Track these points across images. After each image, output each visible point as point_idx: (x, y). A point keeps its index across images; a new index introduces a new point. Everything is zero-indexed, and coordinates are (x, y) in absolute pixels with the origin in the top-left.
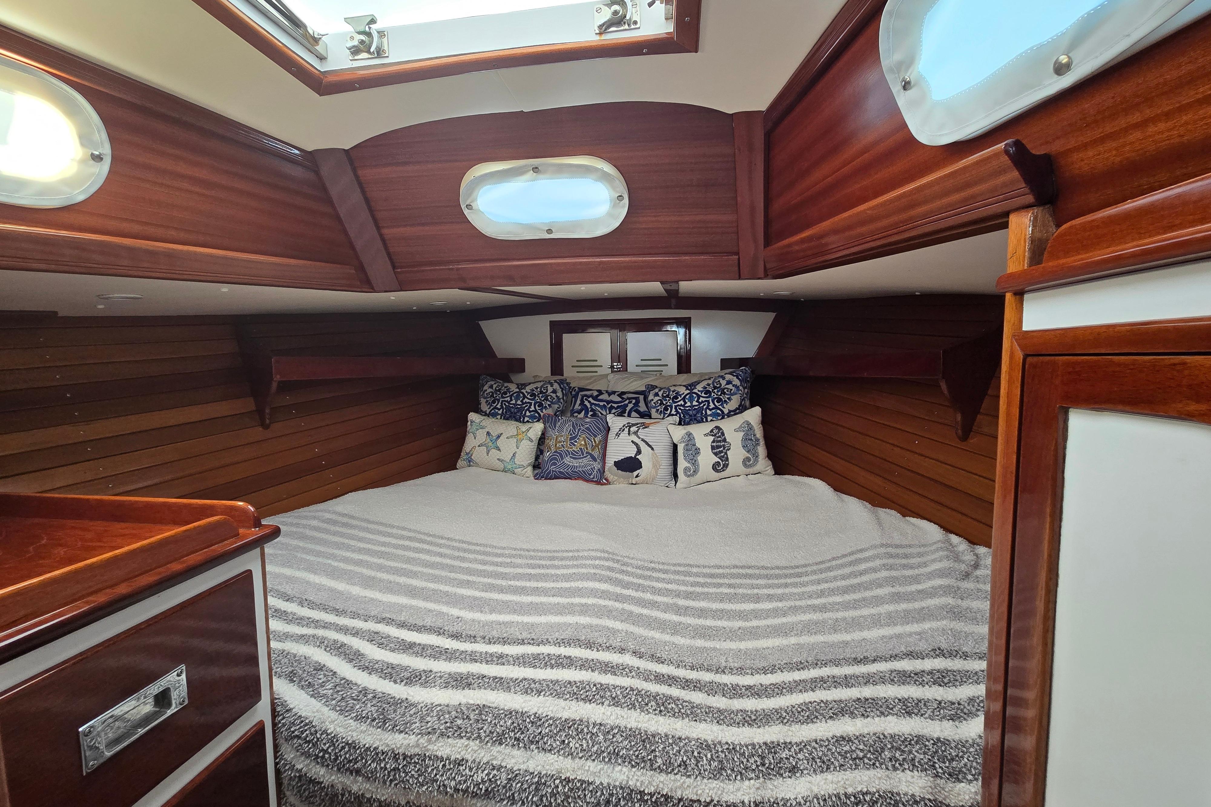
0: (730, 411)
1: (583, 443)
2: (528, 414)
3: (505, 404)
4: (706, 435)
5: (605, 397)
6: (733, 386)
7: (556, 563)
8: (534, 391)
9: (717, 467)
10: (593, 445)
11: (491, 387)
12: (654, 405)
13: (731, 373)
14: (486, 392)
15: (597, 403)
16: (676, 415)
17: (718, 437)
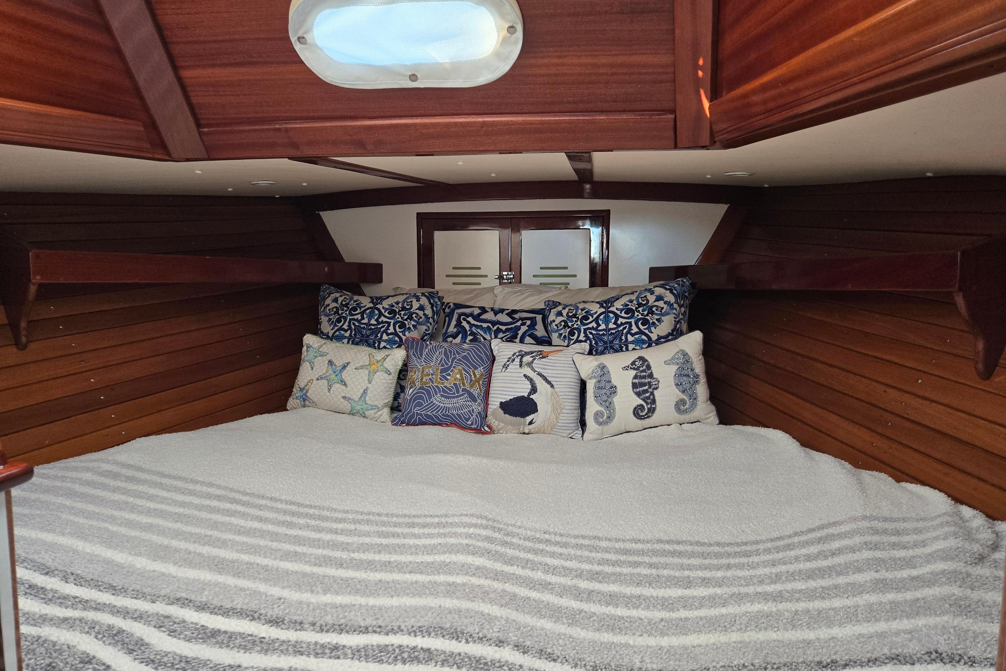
0: (660, 338)
1: (458, 376)
2: (385, 337)
3: (354, 324)
4: (625, 368)
5: (489, 316)
6: (665, 303)
7: (416, 531)
8: (394, 306)
9: (640, 411)
10: (471, 380)
11: (336, 300)
12: (556, 328)
13: (662, 286)
14: (328, 308)
15: (479, 324)
16: (585, 341)
17: (642, 372)
